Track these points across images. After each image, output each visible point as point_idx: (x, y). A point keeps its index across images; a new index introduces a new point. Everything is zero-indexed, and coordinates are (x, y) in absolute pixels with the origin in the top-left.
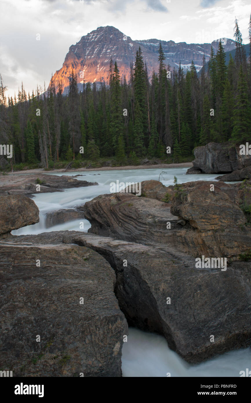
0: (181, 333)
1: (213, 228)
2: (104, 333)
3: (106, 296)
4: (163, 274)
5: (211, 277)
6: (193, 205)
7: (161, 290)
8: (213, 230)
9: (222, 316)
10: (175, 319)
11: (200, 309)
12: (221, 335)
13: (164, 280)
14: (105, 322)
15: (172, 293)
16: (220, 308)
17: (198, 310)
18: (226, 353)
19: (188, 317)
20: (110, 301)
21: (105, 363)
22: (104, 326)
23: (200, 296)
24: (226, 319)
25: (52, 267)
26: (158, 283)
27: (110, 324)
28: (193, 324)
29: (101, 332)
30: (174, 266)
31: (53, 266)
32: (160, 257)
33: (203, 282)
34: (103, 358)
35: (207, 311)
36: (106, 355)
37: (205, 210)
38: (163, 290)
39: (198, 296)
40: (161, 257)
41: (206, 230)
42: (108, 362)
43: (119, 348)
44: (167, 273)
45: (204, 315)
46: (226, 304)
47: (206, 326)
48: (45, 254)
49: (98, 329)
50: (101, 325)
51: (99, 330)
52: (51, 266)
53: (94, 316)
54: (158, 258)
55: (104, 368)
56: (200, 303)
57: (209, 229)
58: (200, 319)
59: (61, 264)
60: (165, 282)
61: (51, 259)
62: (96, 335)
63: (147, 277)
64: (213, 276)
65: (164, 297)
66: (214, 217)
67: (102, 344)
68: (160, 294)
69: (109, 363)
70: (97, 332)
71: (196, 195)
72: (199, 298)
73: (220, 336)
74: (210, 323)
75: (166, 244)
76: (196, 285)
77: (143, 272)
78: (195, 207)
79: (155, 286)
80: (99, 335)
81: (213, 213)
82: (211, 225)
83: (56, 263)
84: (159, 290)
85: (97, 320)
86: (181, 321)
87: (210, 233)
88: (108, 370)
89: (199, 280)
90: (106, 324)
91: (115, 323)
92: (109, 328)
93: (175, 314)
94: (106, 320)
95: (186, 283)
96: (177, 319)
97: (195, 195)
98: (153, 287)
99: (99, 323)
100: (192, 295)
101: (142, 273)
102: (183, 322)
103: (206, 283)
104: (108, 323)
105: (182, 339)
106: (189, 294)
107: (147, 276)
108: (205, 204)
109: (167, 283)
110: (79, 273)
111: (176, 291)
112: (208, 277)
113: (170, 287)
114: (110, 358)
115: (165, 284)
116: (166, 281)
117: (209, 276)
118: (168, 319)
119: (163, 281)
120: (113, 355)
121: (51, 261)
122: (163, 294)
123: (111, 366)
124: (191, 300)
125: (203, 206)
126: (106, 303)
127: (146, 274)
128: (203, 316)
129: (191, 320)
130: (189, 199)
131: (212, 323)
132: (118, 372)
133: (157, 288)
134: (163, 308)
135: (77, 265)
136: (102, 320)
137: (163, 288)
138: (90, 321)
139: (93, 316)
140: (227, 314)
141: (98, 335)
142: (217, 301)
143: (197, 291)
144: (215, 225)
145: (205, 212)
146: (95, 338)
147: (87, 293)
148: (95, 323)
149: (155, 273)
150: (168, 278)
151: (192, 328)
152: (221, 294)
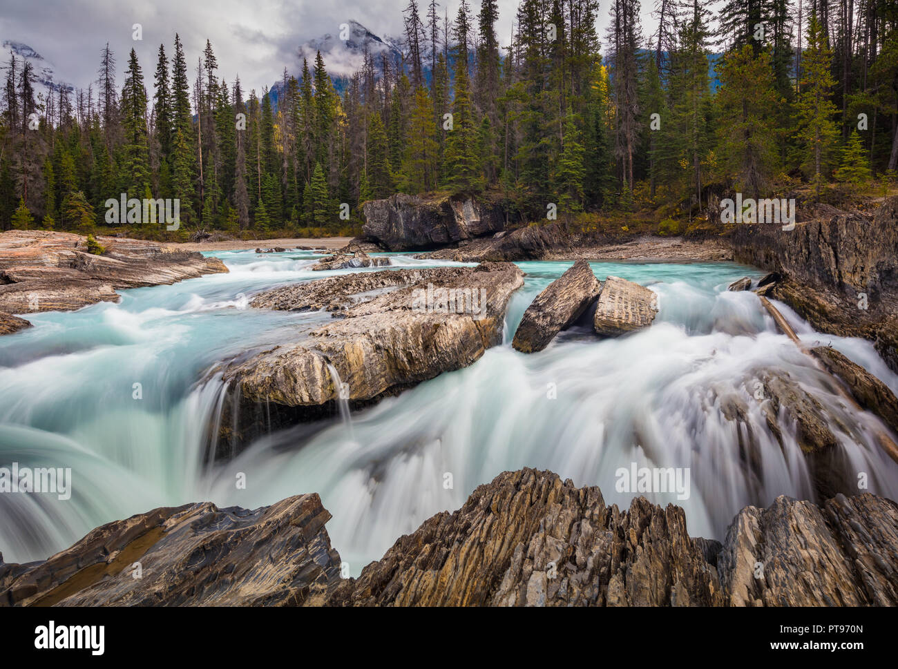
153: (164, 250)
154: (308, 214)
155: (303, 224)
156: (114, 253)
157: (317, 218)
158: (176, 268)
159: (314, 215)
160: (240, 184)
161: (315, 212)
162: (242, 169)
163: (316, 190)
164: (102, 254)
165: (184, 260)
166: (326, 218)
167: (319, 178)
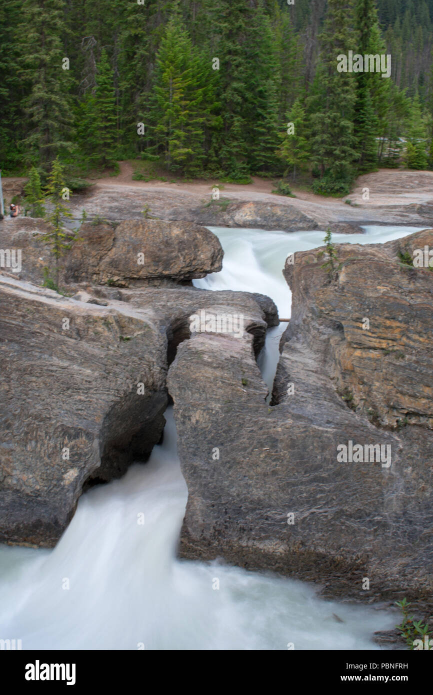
0: (203, 503)
1: (384, 346)
2: (56, 447)
3: (93, 398)
4: (208, 396)
5: (307, 433)
6: (343, 292)
7: (193, 420)
8: (383, 349)
9: (301, 510)
10: (201, 477)
11: (257, 479)
12: (282, 539)
13: (204, 406)
14: (60, 432)
15: (210, 432)
16: (305, 495)
17: (251, 479)
18: (279, 574)
19: (227, 483)
20: (93, 407)
21: (45, 488)
22: (57, 437)
23: (266, 457)
24: (306, 518)
25: (43, 335)
26: (191, 408)
27: (66, 438)
28: (230, 498)
29: (52, 444)
30: (238, 391)
31: (45, 334)
32: (218, 367)
33: (286, 436)
34: (44, 480)
35: (270, 488)
36: (49, 478)
37: (369, 305)
38: (197, 421)
39: (262, 456)
40: (222, 368)
41: (366, 346)
42: (50, 488)
43: (73, 478)
44: (218, 397)
45: (262, 492)
46: (322, 491)
47: (257, 511)
48: (46, 315)
49: (48, 437)
50: (54, 434)
51: (49, 440)
52: (43, 333)
53: (50, 418)
54: (215, 368)
55: (43, 494)
56: (259, 470)
57: (372, 344)
58: (249, 496)
59: (61, 334)
60: (204, 410)
61: (50, 323)
62: (43, 445)
63: (178, 392)
64: (313, 431)
65: (195, 433)
66: (388, 325)
67: (49, 461)
68: (189, 427)
69: (52, 491)
70: (46, 442)
71: (360, 273)
72: (262, 459)
73: (278, 541)
74: (269, 511)
75: (316, 354)
76: (265, 436)
77: (173, 382)
78: (348, 295)
79: (185, 410)
80: (48, 446)
81: (388, 315)
82: (379, 337)
83: (55, 331)
84: (190, 420)
85: (52, 425)
86: (210, 483)
87: (373, 354)
88: (48, 499)
89: (280, 429)
90: (61, 435)
91: (75, 438)
92: (63, 443)
93: (203, 468)
94: (63, 430)
95: (247, 425)
96: (205, 477)
97: (358, 272)
98: (181, 411)
99: (51, 430)
100: (249, 450)
101: (171, 382)
102: (213, 487)
103: (291, 439)
104: (63, 435)
105: (198, 512)
106: (243, 445)
107: (177, 390)
108: (371, 295)
109: (208, 413)
110: (77, 354)
111: (220, 431)
112: (302, 430)
113: (213, 421)
114: (56, 485)
115: (205, 414)
116: (209, 409)
117: (305, 429)
118: (188, 471)
119: (203, 408)
120: (62, 483)
121: (48, 326)
122: (195, 429)
123: (54, 497)
124: (244, 457)
125: (367, 298)
126: (83, 408)
127: (176, 386)
128: (257, 493)
129: (232, 490)
130: (342, 278)
131: (273, 512)
132: (63, 509)
133: (187, 415)
134: (186, 450)
135: (95, 343)
136: (57, 428)
137: (198, 418)
138: (42, 423)
139: (48, 418)
140: (313, 510)
141: (46, 446)
142: (304, 480)
143: (262, 446)
144: (390, 341)
145: (368, 310)
146: (41, 449)
147: (62, 384)
148: (47, 427)
149: (194, 390)
150: (216, 406)
151: (227, 503)
152: (322, 470)
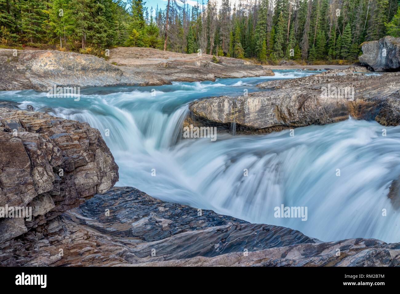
153: (245, 63)
154: (338, 52)
155: (334, 57)
156: (223, 63)
157: (342, 54)
158: (248, 71)
159: (340, 53)
160: (306, 37)
161: (342, 51)
162: (307, 29)
163: (344, 38)
164: (217, 63)
165: (253, 68)
166: (348, 54)
167: (347, 32)
